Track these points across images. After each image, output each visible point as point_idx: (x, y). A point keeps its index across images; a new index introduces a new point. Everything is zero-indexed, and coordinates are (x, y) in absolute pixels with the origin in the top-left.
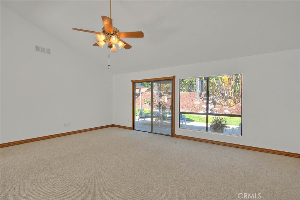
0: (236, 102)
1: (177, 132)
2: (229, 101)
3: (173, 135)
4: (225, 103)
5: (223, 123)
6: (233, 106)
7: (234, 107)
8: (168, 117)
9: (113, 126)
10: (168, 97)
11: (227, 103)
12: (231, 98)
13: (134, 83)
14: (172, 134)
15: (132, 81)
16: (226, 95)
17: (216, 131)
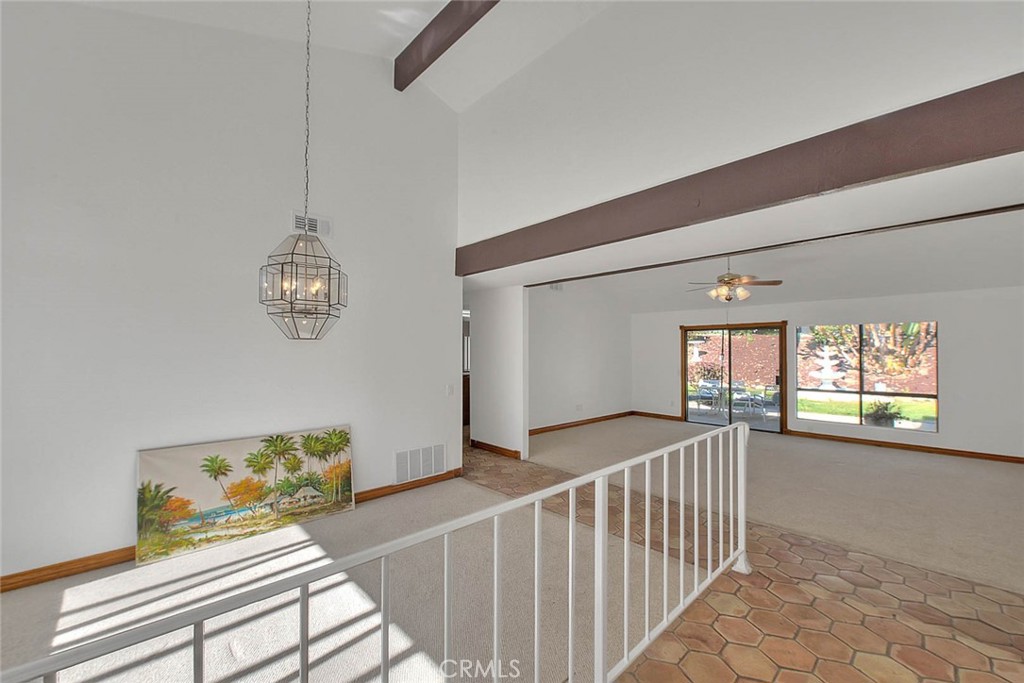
0: (910, 362)
1: (790, 427)
2: (889, 360)
3: (783, 430)
4: (877, 366)
5: (893, 411)
6: (902, 373)
7: (904, 376)
8: (737, 399)
9: (632, 413)
10: (700, 349)
11: (883, 366)
12: (891, 352)
13: (685, 330)
14: (781, 429)
15: (681, 327)
16: (877, 344)
17: (879, 425)
